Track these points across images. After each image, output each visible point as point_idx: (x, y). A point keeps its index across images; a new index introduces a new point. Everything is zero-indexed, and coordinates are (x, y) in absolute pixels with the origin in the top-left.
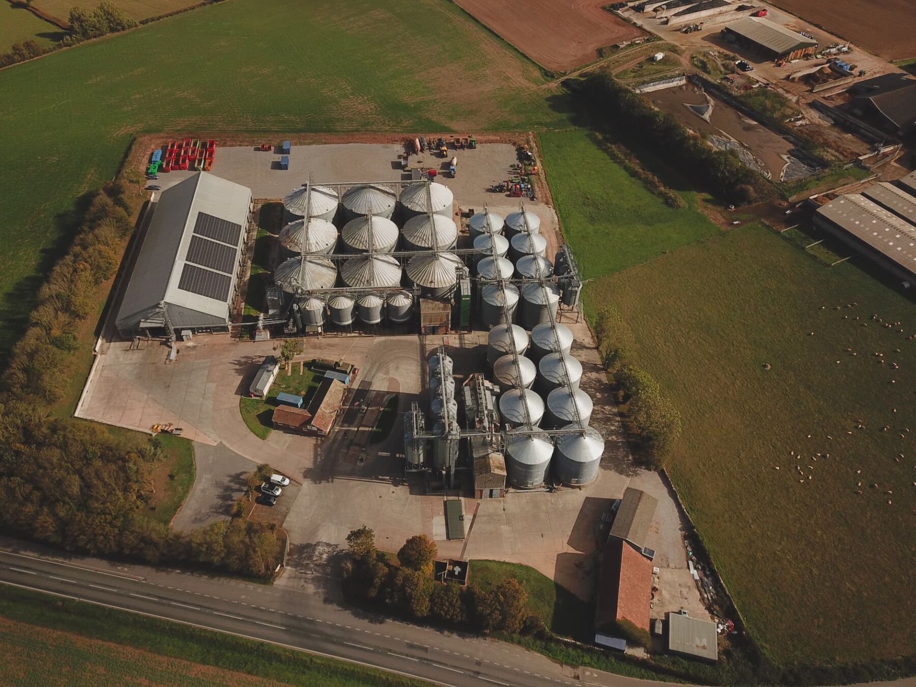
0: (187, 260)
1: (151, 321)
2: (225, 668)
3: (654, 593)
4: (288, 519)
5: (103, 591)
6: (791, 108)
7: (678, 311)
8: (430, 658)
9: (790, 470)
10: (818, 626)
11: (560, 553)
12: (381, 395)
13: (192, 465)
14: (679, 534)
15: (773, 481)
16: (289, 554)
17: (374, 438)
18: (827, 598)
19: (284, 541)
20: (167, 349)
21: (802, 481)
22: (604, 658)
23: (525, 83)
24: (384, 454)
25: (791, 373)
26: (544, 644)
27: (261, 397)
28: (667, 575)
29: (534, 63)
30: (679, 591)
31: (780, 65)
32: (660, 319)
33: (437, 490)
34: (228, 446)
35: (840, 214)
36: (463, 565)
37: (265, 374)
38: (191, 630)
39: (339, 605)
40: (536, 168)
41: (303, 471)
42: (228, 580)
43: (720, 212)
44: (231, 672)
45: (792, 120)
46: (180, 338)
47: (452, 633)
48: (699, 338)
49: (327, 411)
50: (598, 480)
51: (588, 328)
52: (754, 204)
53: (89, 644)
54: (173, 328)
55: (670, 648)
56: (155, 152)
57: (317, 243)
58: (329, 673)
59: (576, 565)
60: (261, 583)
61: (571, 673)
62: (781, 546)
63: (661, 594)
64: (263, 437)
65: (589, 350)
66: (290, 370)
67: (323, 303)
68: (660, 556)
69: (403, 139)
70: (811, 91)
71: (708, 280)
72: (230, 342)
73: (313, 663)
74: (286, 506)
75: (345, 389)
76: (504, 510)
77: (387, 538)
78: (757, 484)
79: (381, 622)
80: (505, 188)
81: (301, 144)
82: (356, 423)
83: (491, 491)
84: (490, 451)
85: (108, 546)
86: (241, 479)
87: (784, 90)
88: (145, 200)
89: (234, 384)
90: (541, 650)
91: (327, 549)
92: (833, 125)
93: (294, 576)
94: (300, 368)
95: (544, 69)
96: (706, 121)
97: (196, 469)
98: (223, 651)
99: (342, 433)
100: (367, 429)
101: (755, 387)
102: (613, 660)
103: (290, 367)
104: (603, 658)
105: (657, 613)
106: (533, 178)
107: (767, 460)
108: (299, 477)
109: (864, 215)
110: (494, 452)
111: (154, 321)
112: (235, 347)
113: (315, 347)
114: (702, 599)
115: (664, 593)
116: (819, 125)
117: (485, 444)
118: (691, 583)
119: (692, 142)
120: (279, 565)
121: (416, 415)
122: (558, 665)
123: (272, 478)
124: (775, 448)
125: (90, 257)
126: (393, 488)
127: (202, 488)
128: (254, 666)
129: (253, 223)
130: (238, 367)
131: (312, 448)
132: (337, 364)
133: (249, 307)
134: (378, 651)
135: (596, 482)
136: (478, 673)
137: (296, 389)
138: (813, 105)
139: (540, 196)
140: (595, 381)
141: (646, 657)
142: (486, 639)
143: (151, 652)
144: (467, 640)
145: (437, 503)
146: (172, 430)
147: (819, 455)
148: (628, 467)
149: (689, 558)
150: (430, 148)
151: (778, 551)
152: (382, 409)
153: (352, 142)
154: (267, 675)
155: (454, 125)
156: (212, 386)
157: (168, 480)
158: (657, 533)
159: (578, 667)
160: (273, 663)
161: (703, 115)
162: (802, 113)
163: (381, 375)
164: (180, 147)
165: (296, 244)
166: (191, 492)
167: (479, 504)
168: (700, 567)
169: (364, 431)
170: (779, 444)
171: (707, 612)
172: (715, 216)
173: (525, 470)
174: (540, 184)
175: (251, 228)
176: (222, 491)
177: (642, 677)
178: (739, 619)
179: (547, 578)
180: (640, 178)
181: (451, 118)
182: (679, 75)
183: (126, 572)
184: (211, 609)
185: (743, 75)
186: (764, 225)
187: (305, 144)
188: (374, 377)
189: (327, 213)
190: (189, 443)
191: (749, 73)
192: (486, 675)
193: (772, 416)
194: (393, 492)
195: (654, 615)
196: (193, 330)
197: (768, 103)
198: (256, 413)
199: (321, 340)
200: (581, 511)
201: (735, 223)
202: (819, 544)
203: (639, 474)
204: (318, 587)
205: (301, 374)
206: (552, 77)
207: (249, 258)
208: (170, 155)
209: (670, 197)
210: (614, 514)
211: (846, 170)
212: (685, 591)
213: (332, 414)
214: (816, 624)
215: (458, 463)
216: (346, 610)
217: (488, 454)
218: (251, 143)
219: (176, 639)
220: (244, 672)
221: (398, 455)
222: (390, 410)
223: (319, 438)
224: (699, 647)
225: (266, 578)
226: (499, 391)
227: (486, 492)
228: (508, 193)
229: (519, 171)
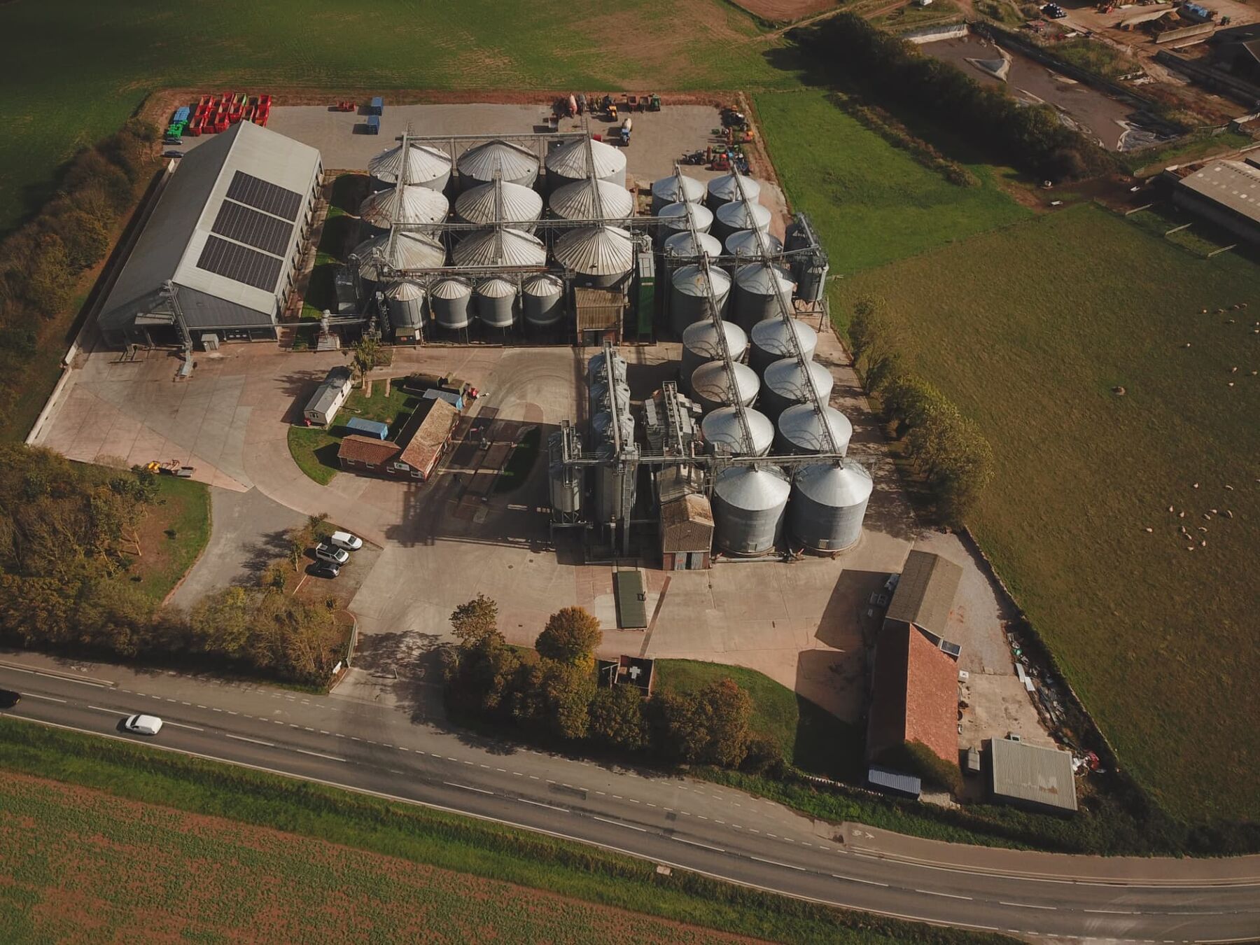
0: (213, 230)
1: (153, 316)
2: (240, 821)
3: (961, 710)
4: (357, 597)
5: (45, 702)
6: (1128, 62)
7: (975, 318)
8: (589, 808)
9: (1169, 534)
10: (1240, 761)
11: (804, 650)
12: (511, 425)
13: (205, 518)
14: (997, 625)
15: (1144, 549)
16: (357, 649)
17: (501, 486)
18: (1250, 719)
19: (349, 630)
20: (177, 362)
21: (1191, 549)
22: (885, 809)
23: (730, 34)
24: (518, 507)
25: (1158, 400)
26: (781, 786)
27: (322, 425)
28: (981, 683)
29: (743, 10)
30: (1003, 707)
31: (1104, 11)
32: (948, 329)
33: (603, 558)
34: (266, 493)
35: (1216, 186)
36: (645, 664)
37: (329, 391)
38: (186, 762)
39: (438, 725)
40: (750, 133)
41: (385, 529)
42: (254, 686)
43: (1030, 191)
44: (251, 826)
45: (1129, 77)
46: (199, 347)
47: (627, 769)
48: (1010, 354)
49: (427, 443)
50: (861, 546)
51: (838, 338)
52: (1081, 180)
53: (11, 783)
54: (188, 329)
55: (995, 791)
56: (181, 110)
57: (417, 216)
58: (417, 831)
59: (831, 668)
60: (307, 692)
61: (829, 833)
62: (1166, 643)
63: (973, 712)
64: (323, 482)
65: (840, 369)
66: (369, 390)
67: (423, 292)
68: (968, 656)
69: (552, 99)
70: (1154, 42)
71: (1019, 277)
72: (278, 352)
73: (390, 814)
74: (354, 579)
75: (455, 414)
76: (710, 586)
77: (520, 626)
78: (1119, 552)
79: (508, 752)
80: (705, 158)
81: (398, 103)
82: (473, 463)
83: (689, 556)
84: (686, 491)
85: (56, 629)
86: (285, 540)
87: (1114, 40)
88: (159, 168)
89: (281, 408)
90: (776, 796)
91: (419, 643)
92: (1189, 85)
93: (363, 681)
94: (385, 387)
95: (760, 18)
96: (1000, 79)
97: (211, 525)
98: (239, 796)
99: (450, 478)
100: (490, 472)
101: (1104, 419)
102: (899, 813)
103: (370, 386)
104: (881, 809)
105: (970, 740)
106: (746, 147)
107: (1131, 518)
108: (380, 538)
109: (1253, 186)
110: (693, 493)
111: (157, 316)
112: (284, 359)
113: (409, 359)
114: (1043, 721)
115: (979, 710)
116: (1169, 85)
117: (679, 482)
118: (1022, 696)
119: (984, 94)
120: (340, 663)
121: (568, 435)
122: (806, 821)
123: (333, 537)
124: (1143, 502)
125: (63, 228)
126: (530, 555)
127: (219, 552)
128: (290, 818)
129: (322, 200)
130: (287, 385)
131: (401, 496)
132: (444, 381)
133: (309, 306)
134: (500, 796)
135: (859, 549)
136: (672, 831)
137: (379, 415)
138: (1159, 59)
139: (757, 169)
140: (852, 409)
141: (954, 808)
142: (683, 780)
143: (115, 795)
144: (652, 780)
145: (602, 576)
146: (177, 471)
147: (1215, 511)
148: (908, 526)
149: (1015, 660)
150: (592, 110)
151: (1162, 649)
152: (516, 445)
153: (475, 102)
154: (311, 832)
155: (626, 84)
156: (246, 411)
157: (164, 537)
158: (962, 622)
159: (840, 824)
160: (323, 814)
161: (995, 71)
162: (1143, 69)
163: (513, 399)
164: (217, 104)
165: (385, 217)
166: (201, 559)
167: (669, 579)
168: (1035, 672)
169: (486, 475)
170: (1148, 497)
171: (1052, 741)
172: (1023, 197)
173: (744, 522)
174: (757, 155)
175: (319, 206)
176: (252, 556)
177: (950, 839)
178: (1107, 751)
179: (784, 687)
180: (906, 148)
181: (623, 76)
182: (957, 23)
183: (85, 674)
184: (223, 729)
185: (1051, 23)
186: (1099, 207)
187: (404, 103)
188: (501, 402)
189: (433, 180)
190: (203, 489)
191: (1060, 21)
192: (684, 834)
193: (1133, 457)
194: (531, 561)
195: (965, 745)
196: (221, 334)
197: (1092, 56)
198: (314, 447)
199: (420, 351)
200: (836, 590)
201: (1054, 203)
202: (1228, 639)
203: (927, 538)
204: (400, 699)
205: (387, 395)
206: (771, 26)
207: (314, 244)
208: (203, 112)
209: (954, 172)
210: (889, 594)
211: (1217, 136)
212: (1013, 708)
213: (434, 448)
214: (1236, 759)
215: (635, 513)
216: (449, 733)
217: (685, 495)
218: (324, 101)
219: (160, 776)
220: (271, 827)
221: (539, 509)
222: (527, 446)
223: (413, 484)
224: (1045, 789)
225: (316, 683)
226: (700, 411)
227: (681, 557)
228: (710, 166)
229: (726, 139)
